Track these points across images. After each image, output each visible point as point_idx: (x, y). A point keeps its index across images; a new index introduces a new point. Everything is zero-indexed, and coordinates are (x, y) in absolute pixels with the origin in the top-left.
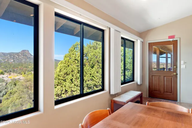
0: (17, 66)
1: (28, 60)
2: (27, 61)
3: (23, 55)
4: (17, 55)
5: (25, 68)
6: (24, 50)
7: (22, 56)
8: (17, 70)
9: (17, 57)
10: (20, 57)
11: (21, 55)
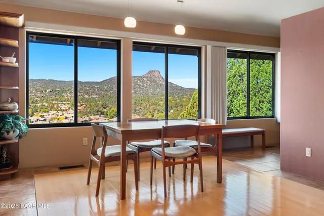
0: (141, 102)
1: (158, 90)
2: (156, 92)
3: (150, 81)
4: (140, 82)
5: (154, 106)
6: (153, 71)
7: (149, 83)
8: (140, 110)
9: (139, 85)
10: (145, 85)
11: (146, 80)
